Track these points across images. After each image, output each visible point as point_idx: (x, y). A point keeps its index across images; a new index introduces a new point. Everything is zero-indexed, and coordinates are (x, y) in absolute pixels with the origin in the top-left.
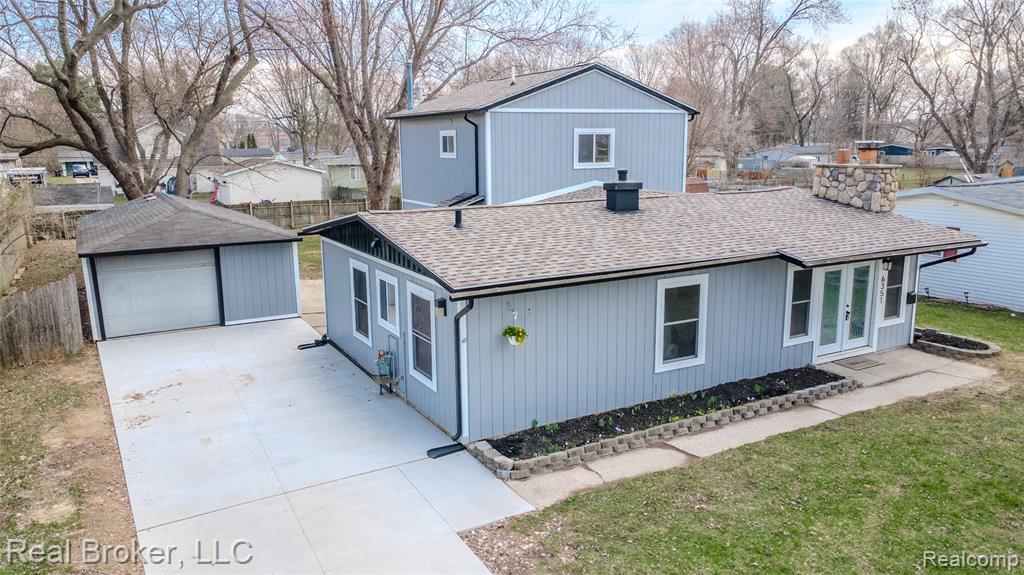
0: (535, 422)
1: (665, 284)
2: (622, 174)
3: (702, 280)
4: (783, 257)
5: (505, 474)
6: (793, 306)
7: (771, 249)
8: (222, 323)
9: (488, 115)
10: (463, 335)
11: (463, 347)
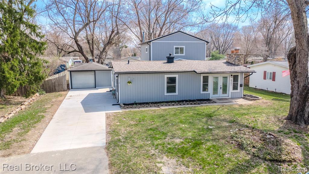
0: (135, 102)
1: (166, 76)
2: (170, 55)
3: (176, 76)
4: (195, 71)
5: (122, 107)
6: (203, 84)
7: (193, 70)
8: (95, 88)
9: (151, 42)
10: (119, 82)
11: (119, 84)
